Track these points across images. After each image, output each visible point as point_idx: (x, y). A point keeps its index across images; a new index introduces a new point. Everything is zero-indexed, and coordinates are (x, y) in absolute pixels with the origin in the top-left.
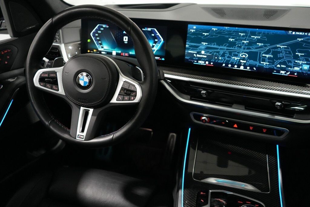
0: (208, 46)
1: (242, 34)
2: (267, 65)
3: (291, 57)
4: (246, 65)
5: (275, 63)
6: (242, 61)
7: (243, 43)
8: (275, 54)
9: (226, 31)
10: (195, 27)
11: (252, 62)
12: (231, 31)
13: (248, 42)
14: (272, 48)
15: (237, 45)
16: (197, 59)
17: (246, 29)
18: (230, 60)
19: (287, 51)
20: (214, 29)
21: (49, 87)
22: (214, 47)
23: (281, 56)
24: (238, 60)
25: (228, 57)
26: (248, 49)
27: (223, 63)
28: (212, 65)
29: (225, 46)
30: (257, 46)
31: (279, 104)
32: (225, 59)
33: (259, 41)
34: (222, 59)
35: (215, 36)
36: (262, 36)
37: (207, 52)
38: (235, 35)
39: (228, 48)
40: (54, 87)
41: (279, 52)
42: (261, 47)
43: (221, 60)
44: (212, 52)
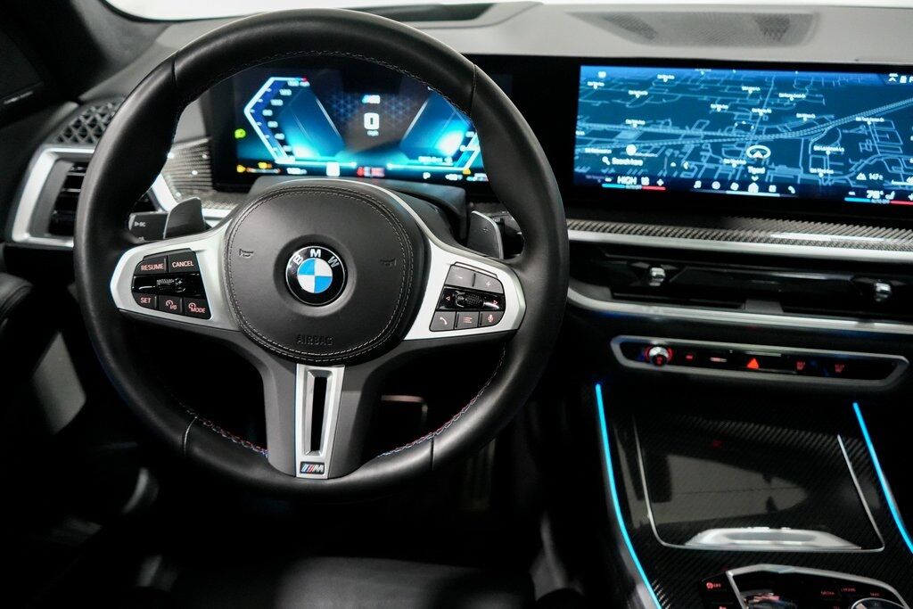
0: (646, 129)
1: (751, 90)
2: (829, 178)
3: (899, 150)
4: (766, 180)
5: (852, 169)
6: (751, 170)
7: (756, 116)
8: (851, 142)
9: (703, 82)
10: (602, 74)
11: (782, 171)
12: (716, 82)
13: (769, 111)
14: (842, 127)
15: (735, 122)
16: (613, 171)
17: (762, 73)
18: (717, 168)
19: (884, 133)
20: (665, 76)
21: (175, 307)
22: (665, 131)
23: (868, 147)
24: (741, 168)
25: (711, 160)
26: (769, 132)
27: (693, 181)
28: (662, 186)
29: (699, 126)
30: (797, 124)
31: (885, 288)
32: (700, 167)
33: (802, 106)
34: (691, 167)
35: (666, 97)
36: (811, 92)
37: (645, 148)
38: (731, 93)
39: (709, 133)
40: (193, 307)
41: (863, 138)
42: (809, 125)
43: (690, 170)
44: (659, 149)
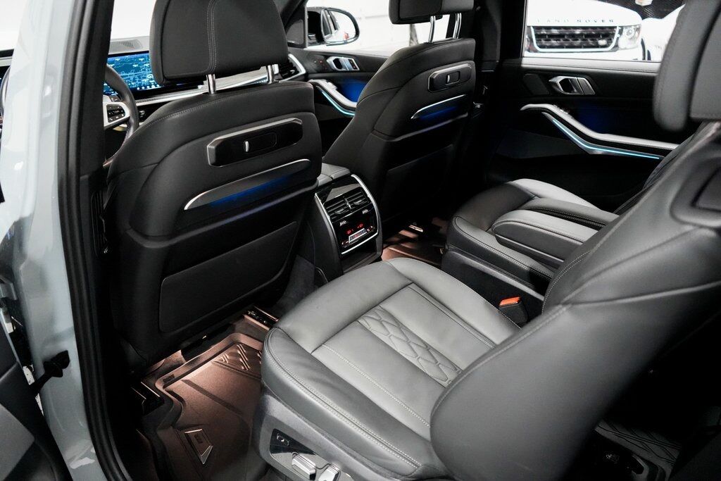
1: (142, 59)
4: (156, 83)
6: (151, 81)
7: (146, 67)
9: (128, 59)
12: (132, 59)
13: (149, 64)
15: (141, 69)
17: (142, 55)
18: (142, 83)
20: (117, 59)
22: (123, 75)
24: (148, 82)
25: (139, 81)
26: (151, 70)
27: (136, 88)
29: (132, 72)
32: (137, 84)
35: (120, 65)
38: (137, 61)
39: (136, 73)
43: (134, 85)
